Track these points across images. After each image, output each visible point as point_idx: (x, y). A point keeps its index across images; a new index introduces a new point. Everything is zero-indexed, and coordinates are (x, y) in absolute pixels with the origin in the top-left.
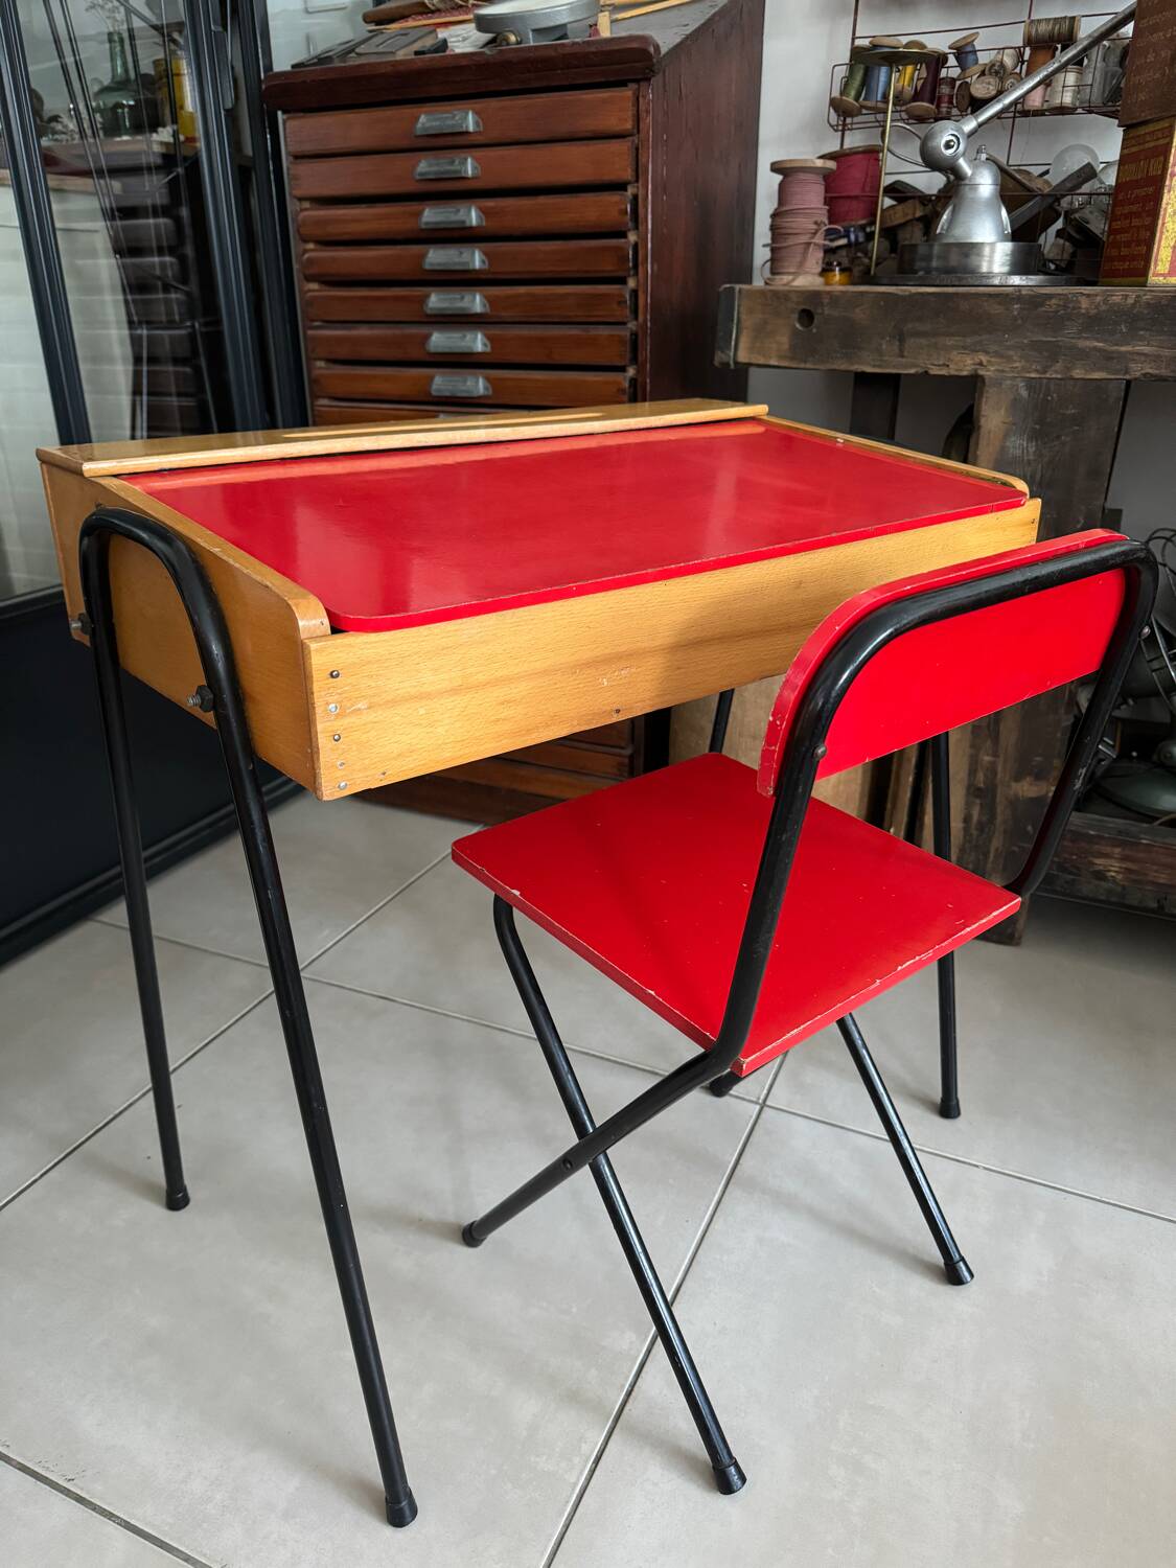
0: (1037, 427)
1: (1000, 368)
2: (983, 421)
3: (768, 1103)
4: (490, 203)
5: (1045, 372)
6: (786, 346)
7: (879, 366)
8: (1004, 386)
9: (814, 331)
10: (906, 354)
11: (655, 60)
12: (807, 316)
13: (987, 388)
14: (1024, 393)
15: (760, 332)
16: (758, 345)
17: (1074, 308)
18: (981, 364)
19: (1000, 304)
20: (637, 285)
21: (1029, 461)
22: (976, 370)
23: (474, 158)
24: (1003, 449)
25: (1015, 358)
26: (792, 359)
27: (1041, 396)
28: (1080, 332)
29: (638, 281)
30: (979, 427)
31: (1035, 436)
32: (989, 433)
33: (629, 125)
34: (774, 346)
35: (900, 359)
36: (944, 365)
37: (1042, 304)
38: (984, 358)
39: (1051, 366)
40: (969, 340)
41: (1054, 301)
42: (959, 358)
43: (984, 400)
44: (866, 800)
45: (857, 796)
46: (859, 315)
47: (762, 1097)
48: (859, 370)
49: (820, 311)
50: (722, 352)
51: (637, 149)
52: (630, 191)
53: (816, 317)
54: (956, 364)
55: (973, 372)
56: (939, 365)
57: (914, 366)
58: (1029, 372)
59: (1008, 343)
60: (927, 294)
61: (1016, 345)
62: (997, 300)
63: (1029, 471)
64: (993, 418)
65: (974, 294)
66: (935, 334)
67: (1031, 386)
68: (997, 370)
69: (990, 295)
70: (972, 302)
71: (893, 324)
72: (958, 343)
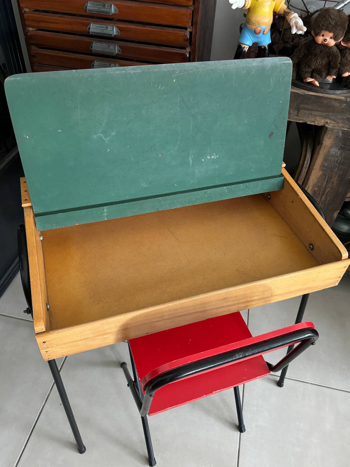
0: (343, 146)
2: (324, 142)
4: (123, 25)
7: (289, 118)
8: (334, 132)
10: (299, 115)
13: (327, 131)
14: (341, 134)
18: (327, 123)
19: (339, 103)
21: (337, 156)
22: (325, 125)
23: (115, 5)
24: (329, 152)
25: (340, 123)
27: (347, 136)
30: (322, 144)
31: (341, 148)
32: (325, 146)
35: (297, 117)
36: (313, 121)
38: (329, 121)
40: (324, 114)
42: (319, 120)
43: (326, 135)
54: (318, 122)
55: (324, 125)
56: (311, 121)
57: (301, 120)
58: (345, 128)
59: (339, 117)
60: (312, 95)
61: (341, 118)
62: (338, 101)
63: (336, 159)
64: (328, 141)
65: (329, 98)
66: (312, 110)
67: (344, 133)
68: (333, 126)
69: (335, 99)
70: (329, 100)
71: (296, 104)
72: (320, 115)
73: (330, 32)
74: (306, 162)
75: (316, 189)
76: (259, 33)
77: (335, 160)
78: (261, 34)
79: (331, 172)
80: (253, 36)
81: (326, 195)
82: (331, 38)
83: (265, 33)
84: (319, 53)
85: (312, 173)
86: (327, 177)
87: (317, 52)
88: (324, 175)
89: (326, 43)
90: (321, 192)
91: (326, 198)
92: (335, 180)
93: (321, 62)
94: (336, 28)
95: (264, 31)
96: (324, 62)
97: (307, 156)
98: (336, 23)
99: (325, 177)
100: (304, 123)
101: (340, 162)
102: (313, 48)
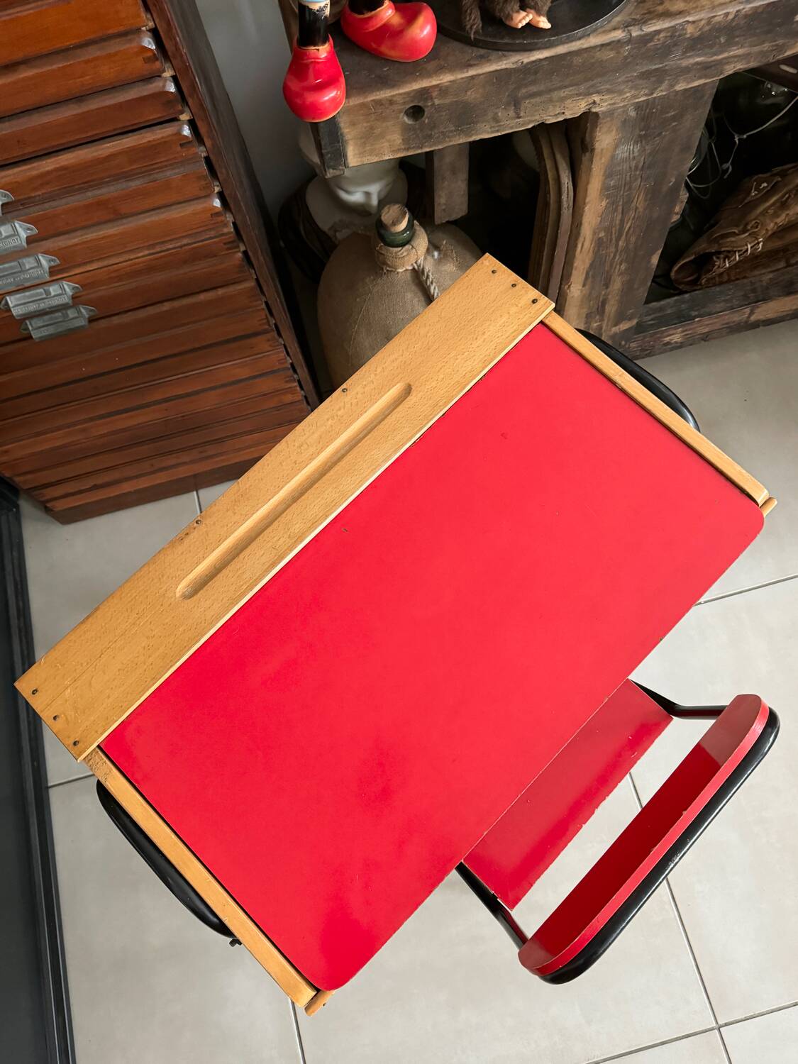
0: (643, 133)
1: (613, 101)
2: (597, 144)
5: (652, 94)
6: (399, 141)
7: (498, 131)
8: (616, 114)
9: (426, 121)
10: (522, 115)
12: (416, 112)
13: (600, 121)
14: (633, 113)
15: (368, 138)
17: (680, 36)
18: (594, 102)
19: (612, 50)
21: (634, 157)
22: (589, 109)
24: (613, 157)
25: (626, 90)
26: (407, 150)
27: (648, 111)
28: (684, 53)
30: (593, 150)
31: (641, 139)
32: (602, 150)
34: (386, 144)
35: (518, 120)
36: (559, 114)
37: (651, 40)
38: (597, 99)
39: (656, 88)
40: (582, 87)
41: (662, 35)
42: (572, 105)
43: (598, 129)
46: (472, 96)
49: (430, 104)
50: (333, 169)
53: (426, 110)
54: (571, 109)
55: (587, 111)
56: (556, 115)
57: (530, 122)
58: (639, 98)
59: (620, 80)
60: (541, 60)
61: (627, 79)
62: (608, 47)
63: (633, 164)
64: (605, 140)
65: (587, 48)
66: (550, 91)
67: (639, 107)
68: (610, 104)
69: (602, 45)
70: (585, 55)
71: (507, 94)
72: (573, 92)
74: (564, 197)
75: (602, 234)
77: (630, 168)
79: (627, 191)
81: (626, 236)
85: (584, 211)
86: (621, 203)
88: (613, 204)
90: (614, 236)
91: (627, 241)
92: (640, 202)
97: (563, 181)
99: (617, 207)
100: (538, 125)
101: (643, 166)
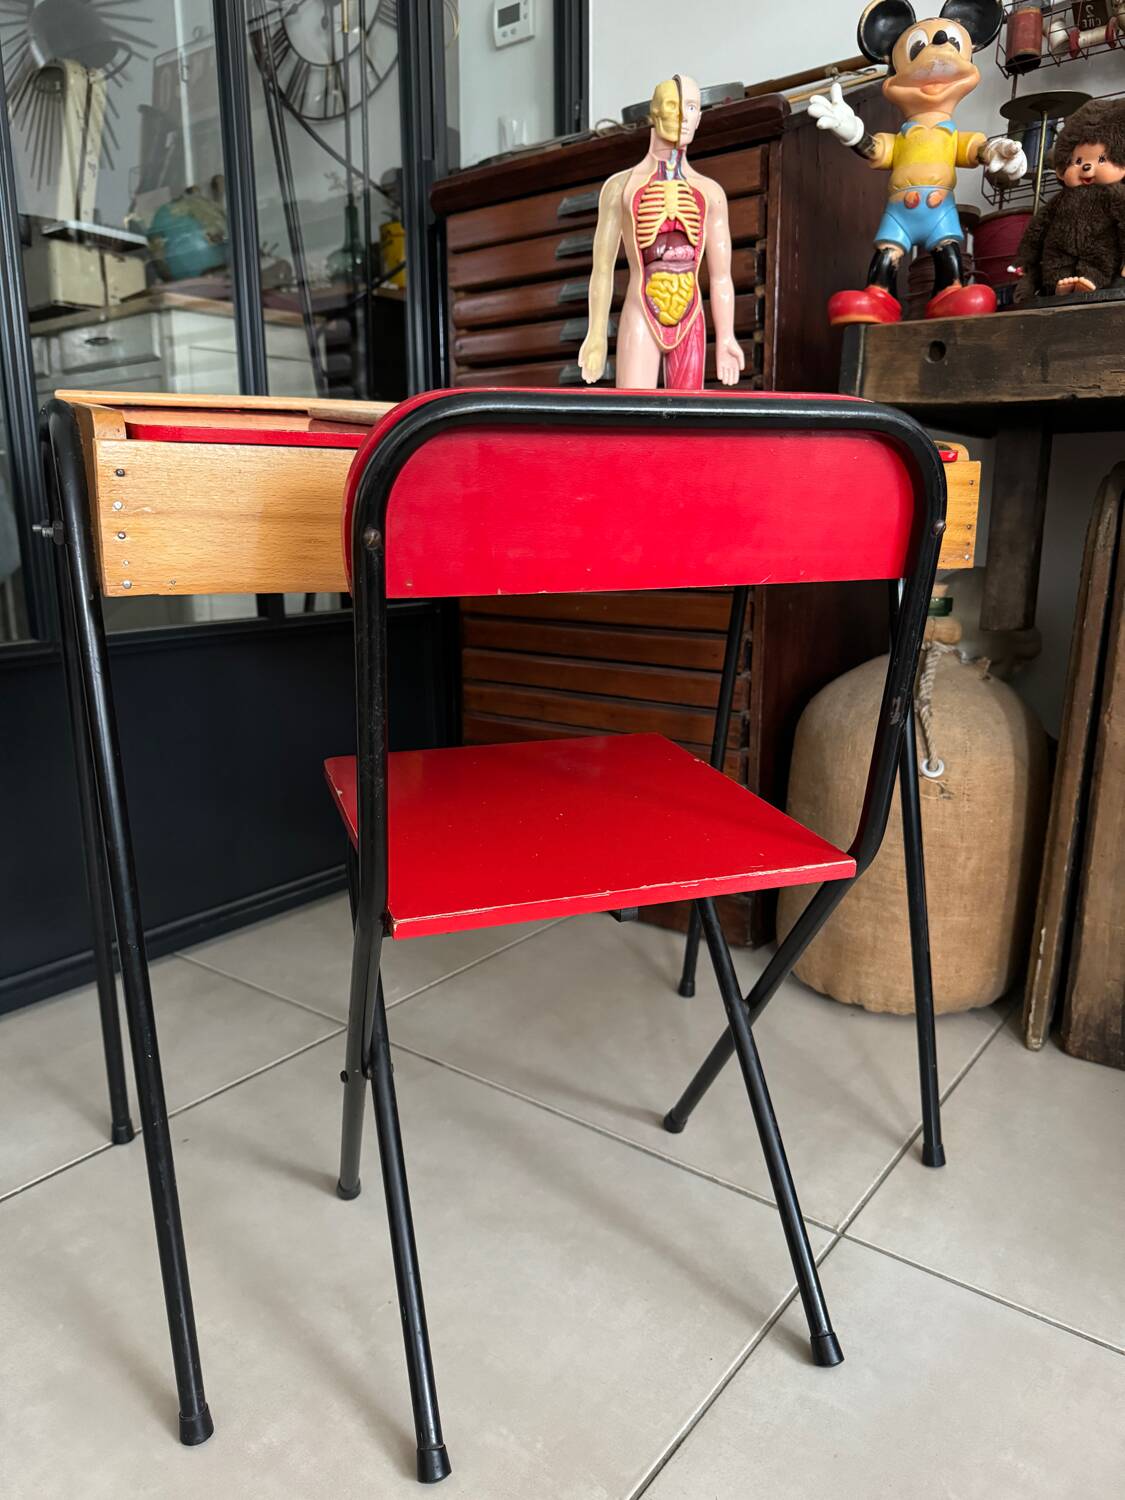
3: (847, 1233)
6: (916, 382)
7: (1019, 395)
9: (946, 363)
10: (1049, 378)
11: (784, 117)
12: (938, 349)
15: (888, 369)
16: (885, 382)
20: (763, 339)
26: (921, 394)
29: (764, 334)
33: (756, 183)
34: (902, 383)
35: (1044, 385)
36: (1094, 387)
42: (1111, 378)
44: (1014, 897)
45: (1003, 891)
46: (997, 342)
47: (841, 1226)
48: (997, 401)
49: (952, 342)
51: (766, 206)
52: (758, 247)
53: (947, 349)
54: (1109, 385)
56: (1089, 388)
57: (1057, 390)
66: (1083, 354)
71: (1035, 348)
72: (1111, 362)
73: (1093, 143)
76: (917, 202)
78: (922, 206)
80: (905, 216)
82: (1102, 159)
83: (933, 201)
84: (1077, 205)
87: (1073, 206)
89: (1090, 173)
93: (1088, 228)
94: (1104, 127)
95: (928, 197)
96: (1099, 227)
97: (1104, 511)
98: (1104, 119)
100: (1068, 398)
102: (1062, 202)
